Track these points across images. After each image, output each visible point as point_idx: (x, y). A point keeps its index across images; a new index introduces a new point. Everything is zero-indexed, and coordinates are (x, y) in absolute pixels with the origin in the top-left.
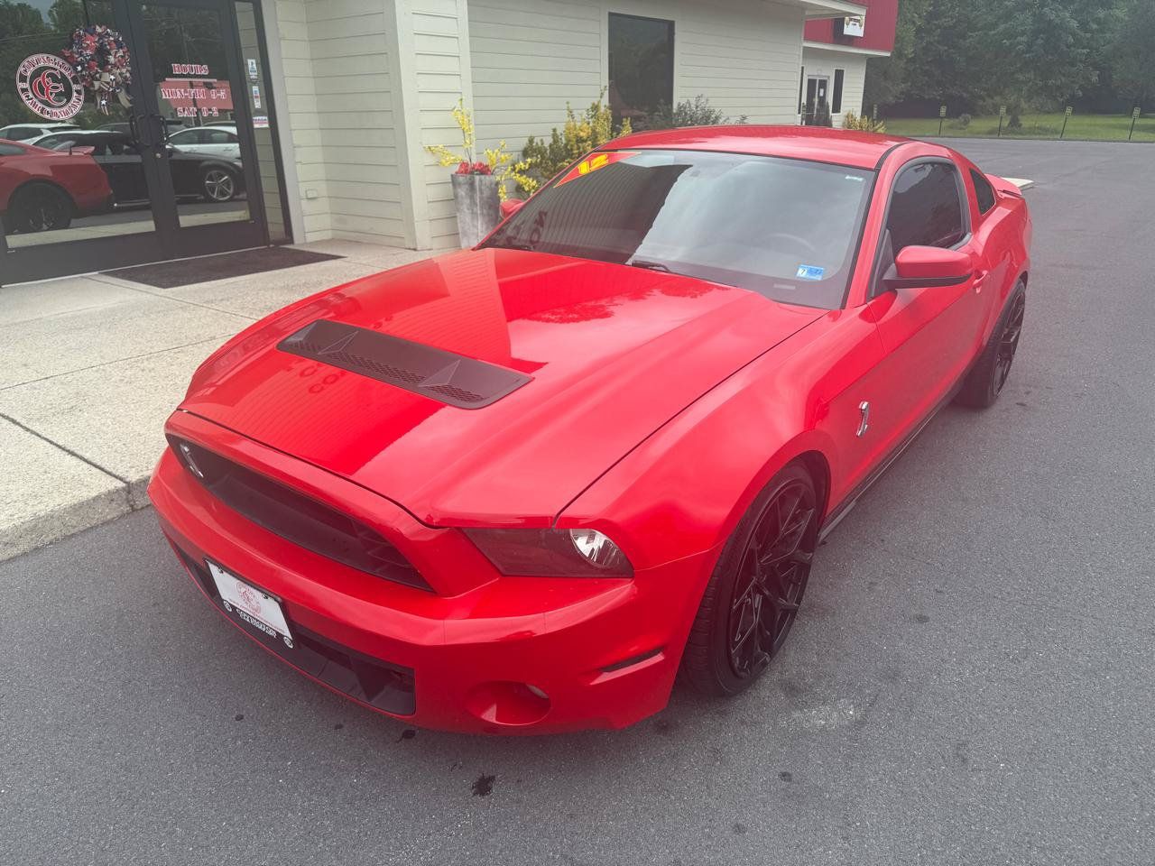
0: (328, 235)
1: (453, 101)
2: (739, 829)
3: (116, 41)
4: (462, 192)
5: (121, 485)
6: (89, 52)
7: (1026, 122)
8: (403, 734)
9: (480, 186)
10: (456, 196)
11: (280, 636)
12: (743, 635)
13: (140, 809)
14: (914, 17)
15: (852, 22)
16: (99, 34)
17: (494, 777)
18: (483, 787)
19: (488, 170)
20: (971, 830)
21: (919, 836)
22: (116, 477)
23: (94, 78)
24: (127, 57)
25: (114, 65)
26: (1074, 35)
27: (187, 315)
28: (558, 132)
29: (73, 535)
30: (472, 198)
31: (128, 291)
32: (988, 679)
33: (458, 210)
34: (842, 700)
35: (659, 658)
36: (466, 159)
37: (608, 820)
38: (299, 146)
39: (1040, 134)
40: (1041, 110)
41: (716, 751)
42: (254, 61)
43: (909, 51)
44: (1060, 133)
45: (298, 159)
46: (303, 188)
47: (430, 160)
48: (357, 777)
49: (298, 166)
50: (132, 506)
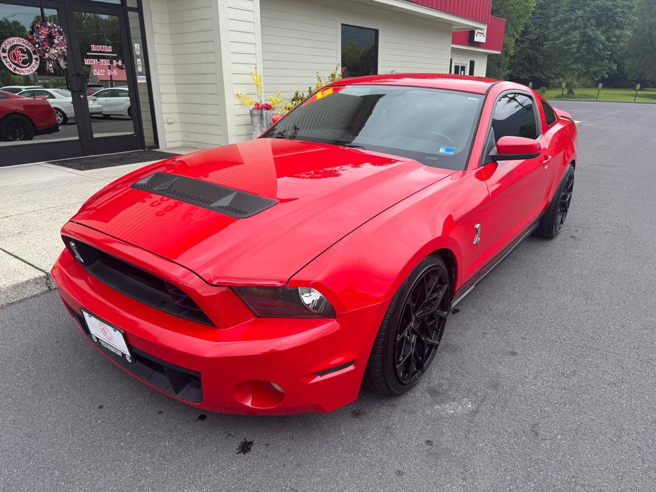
0: (179, 144)
1: (251, 69)
2: (399, 473)
3: (59, 31)
4: (256, 119)
5: (43, 274)
6: (43, 37)
7: (577, 92)
8: (199, 417)
9: (266, 116)
10: (252, 122)
11: (124, 355)
12: (404, 357)
13: (35, 459)
14: (514, 33)
15: (479, 34)
16: (49, 27)
17: (252, 442)
18: (245, 447)
19: (271, 108)
20: (540, 474)
21: (508, 478)
22: (40, 270)
23: (45, 51)
24: (65, 40)
25: (57, 45)
26: (603, 44)
27: (93, 184)
28: (312, 89)
29: (12, 303)
30: (261, 123)
31: (61, 172)
32: (552, 388)
33: (253, 130)
34: (464, 399)
35: (351, 368)
36: (258, 102)
37: (320, 468)
38: (164, 93)
39: (584, 98)
40: (585, 86)
41: (387, 428)
42: (138, 45)
43: (511, 52)
44: (595, 98)
45: (162, 101)
46: (165, 117)
47: (237, 101)
48: (169, 441)
49: (163, 104)
50: (49, 287)
